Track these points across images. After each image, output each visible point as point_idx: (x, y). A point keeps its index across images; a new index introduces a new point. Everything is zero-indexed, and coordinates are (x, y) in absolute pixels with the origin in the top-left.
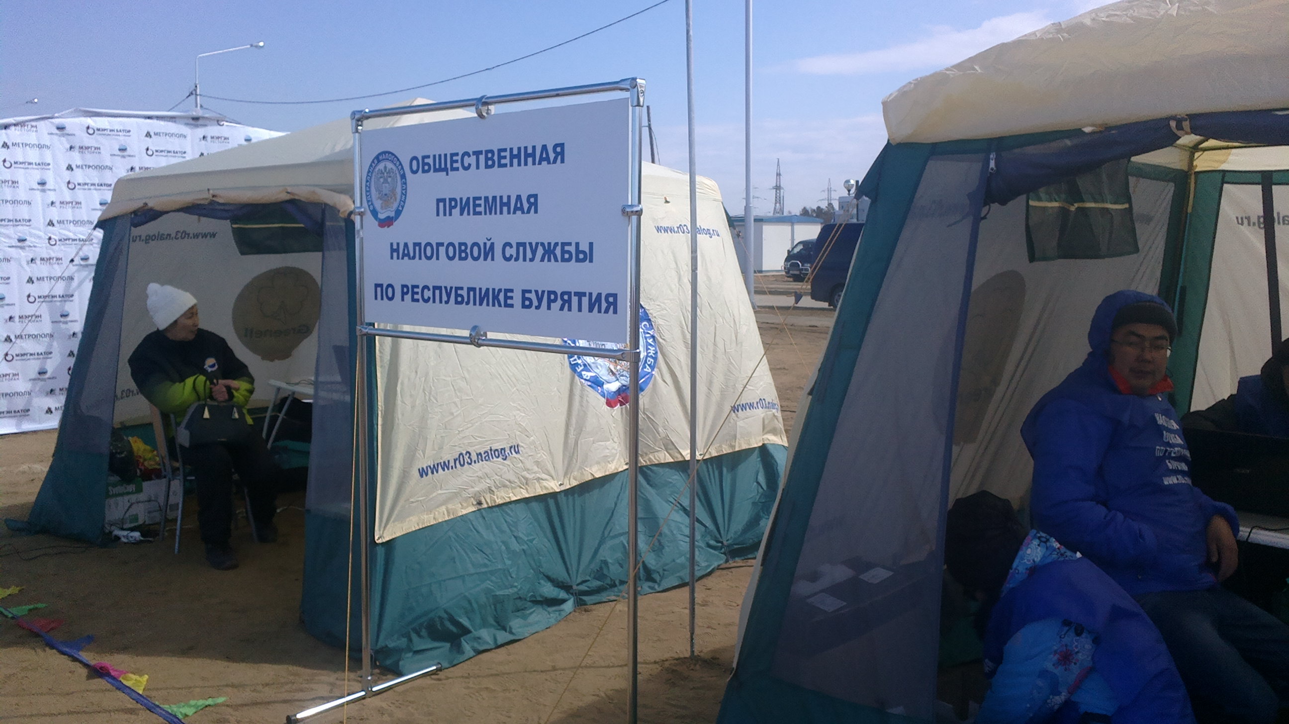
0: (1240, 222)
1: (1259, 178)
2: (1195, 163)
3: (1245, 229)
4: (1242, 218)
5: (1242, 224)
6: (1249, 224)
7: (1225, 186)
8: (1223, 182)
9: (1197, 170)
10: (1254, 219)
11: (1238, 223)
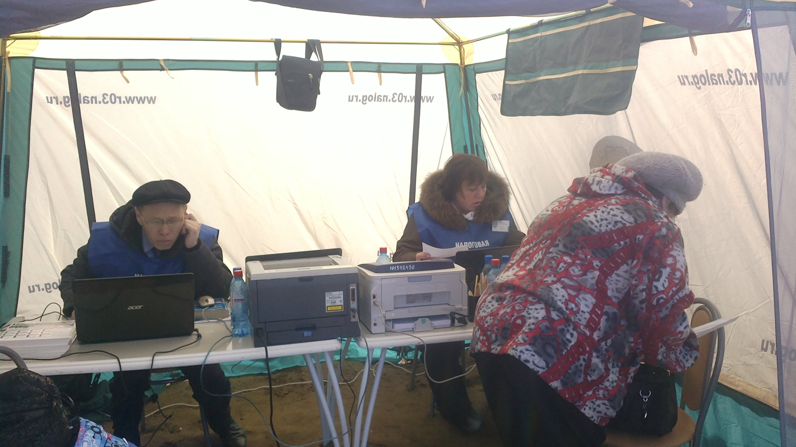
0: (50, 101)
1: (64, 65)
2: (7, 49)
3: (54, 107)
4: (51, 98)
5: (51, 102)
6: (57, 103)
7: (36, 70)
8: (34, 67)
9: (10, 55)
10: (61, 99)
11: (48, 102)
